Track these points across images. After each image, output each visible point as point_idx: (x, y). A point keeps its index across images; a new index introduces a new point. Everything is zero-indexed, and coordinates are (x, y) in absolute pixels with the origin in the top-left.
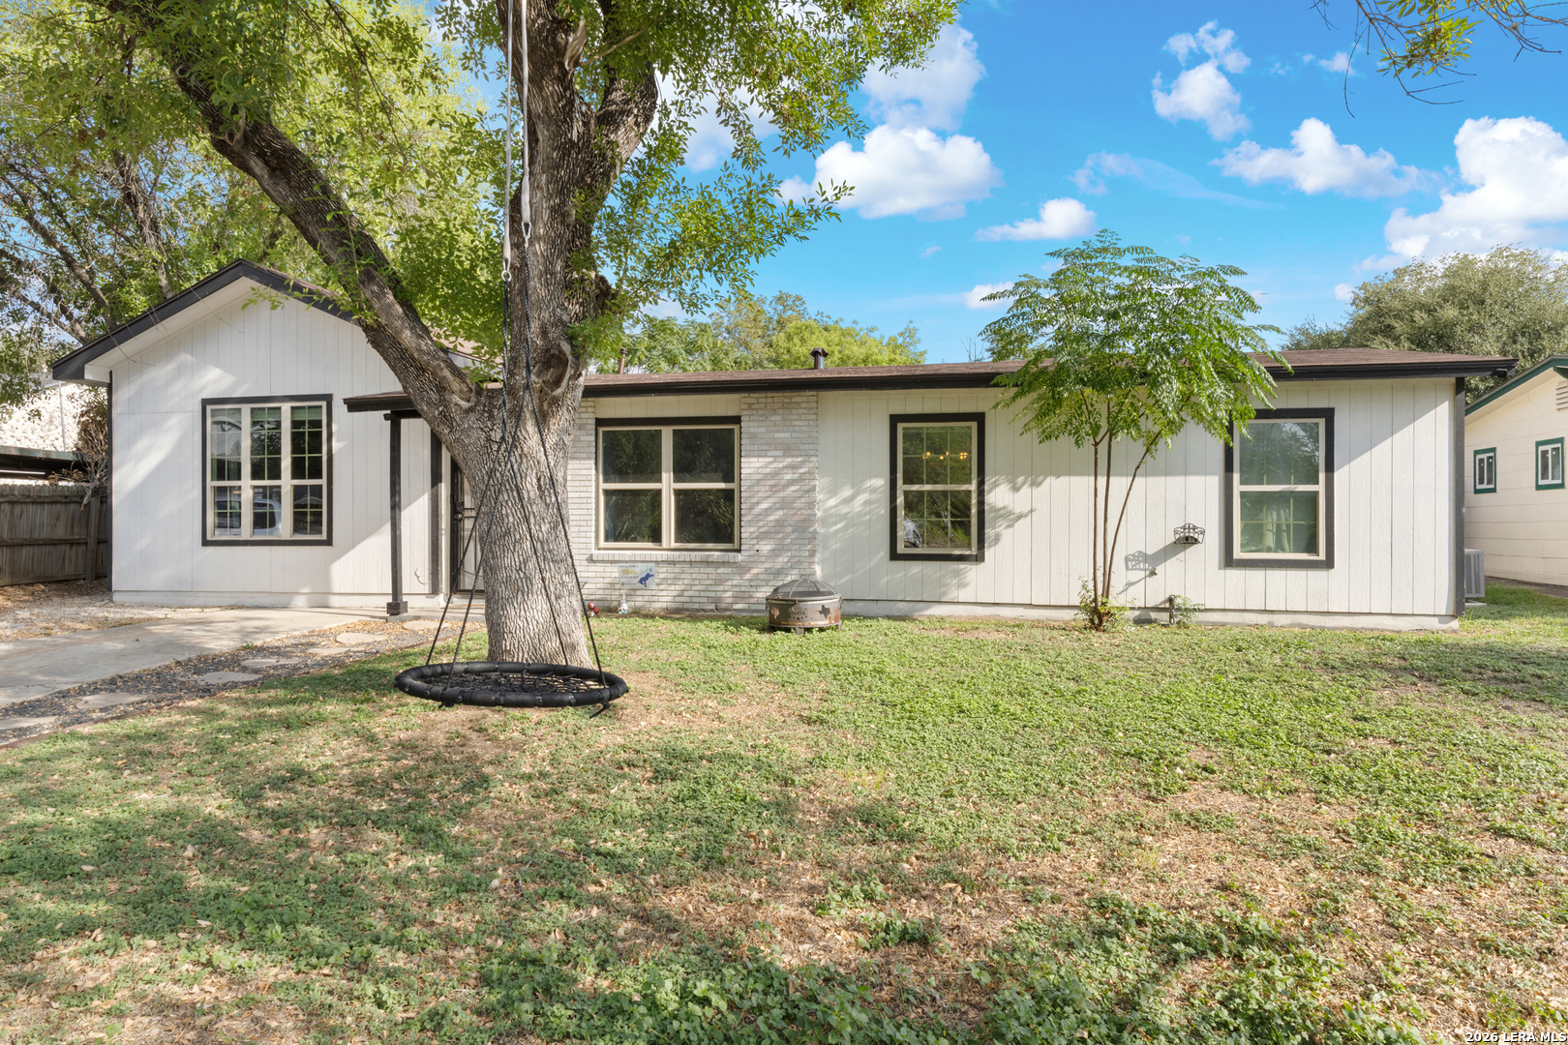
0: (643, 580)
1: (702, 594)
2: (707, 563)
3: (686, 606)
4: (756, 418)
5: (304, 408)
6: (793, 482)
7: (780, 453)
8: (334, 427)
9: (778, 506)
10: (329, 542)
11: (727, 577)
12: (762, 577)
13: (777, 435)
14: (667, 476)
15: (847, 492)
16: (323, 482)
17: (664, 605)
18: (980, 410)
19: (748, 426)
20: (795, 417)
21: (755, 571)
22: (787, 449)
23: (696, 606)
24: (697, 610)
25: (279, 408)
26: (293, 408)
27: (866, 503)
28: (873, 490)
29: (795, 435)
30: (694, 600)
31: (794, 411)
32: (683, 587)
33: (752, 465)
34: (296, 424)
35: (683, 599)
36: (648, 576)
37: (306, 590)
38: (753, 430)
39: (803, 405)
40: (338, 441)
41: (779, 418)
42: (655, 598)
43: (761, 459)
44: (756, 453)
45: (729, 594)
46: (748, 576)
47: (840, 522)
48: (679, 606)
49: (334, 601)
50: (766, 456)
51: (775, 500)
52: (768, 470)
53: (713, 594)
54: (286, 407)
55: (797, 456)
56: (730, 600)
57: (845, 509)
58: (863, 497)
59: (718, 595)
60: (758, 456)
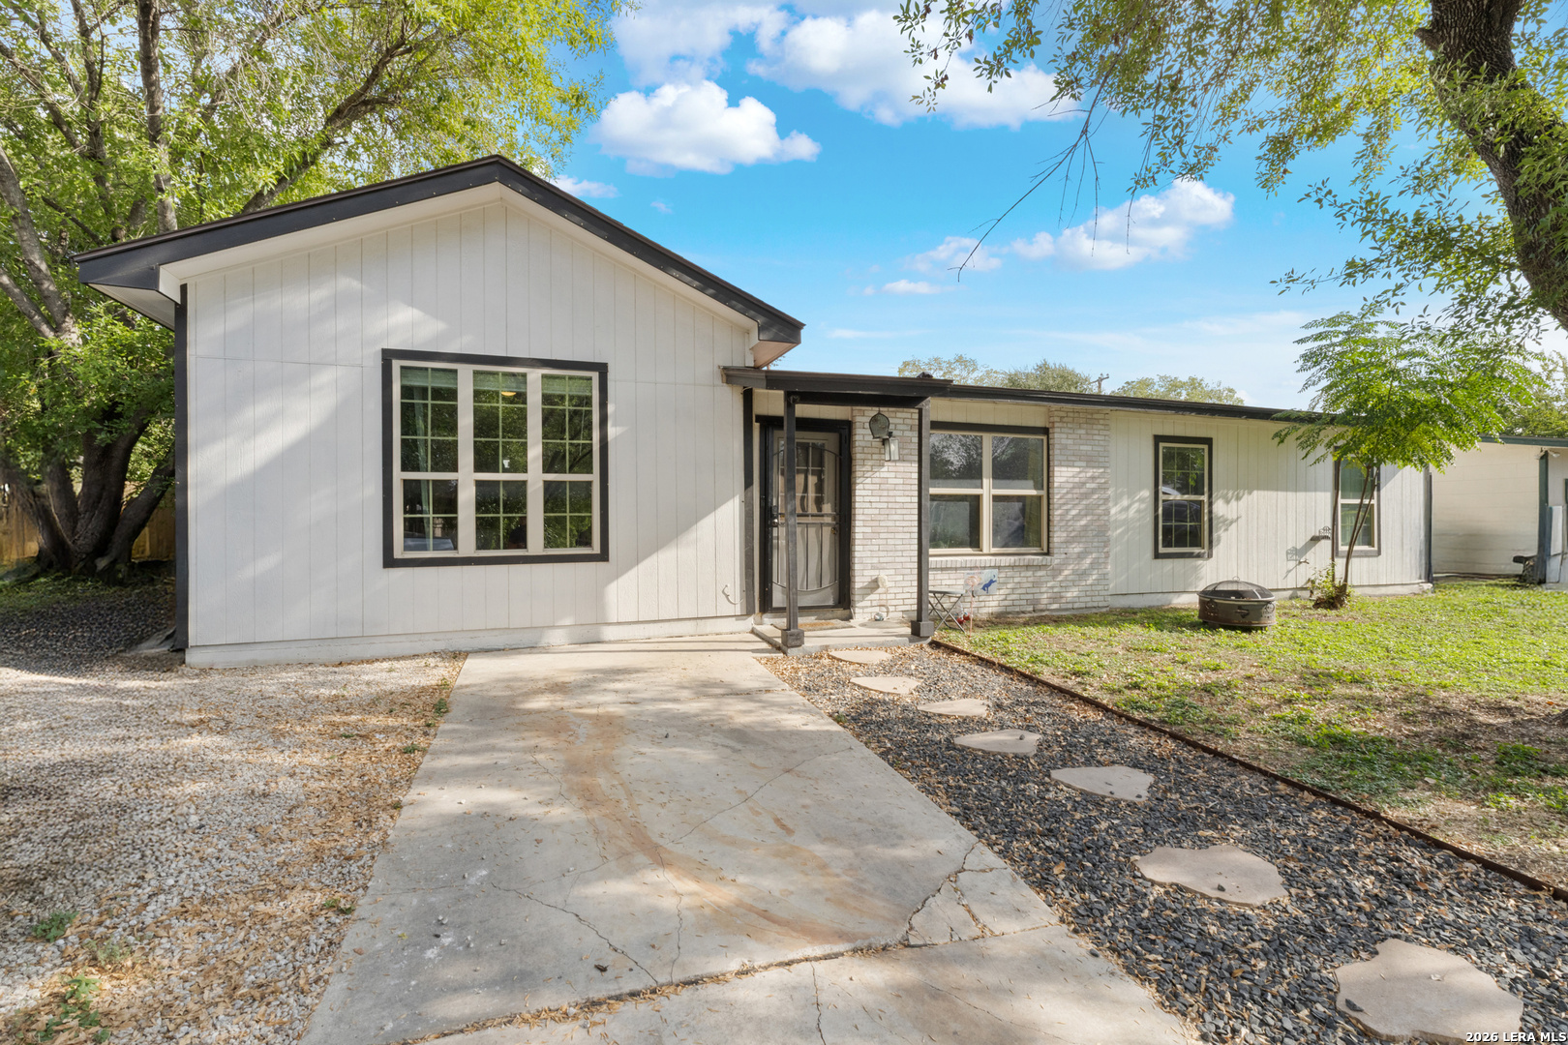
0: (986, 587)
1: (1023, 597)
2: (1028, 567)
3: (1009, 609)
4: (1066, 430)
5: (562, 378)
6: (1093, 491)
7: (1084, 464)
8: (611, 408)
9: (1083, 513)
10: (604, 556)
11: (1043, 579)
12: (1070, 578)
13: (1082, 448)
14: (987, 482)
15: (1125, 503)
16: (594, 477)
17: (990, 610)
18: (1209, 436)
19: (1059, 438)
20: (1096, 432)
21: (1066, 572)
22: (1090, 461)
23: (1017, 609)
24: (1018, 613)
25: (524, 375)
26: (544, 376)
27: (1139, 511)
28: (1141, 500)
29: (1096, 448)
30: (1016, 603)
31: (1095, 427)
32: (1008, 591)
33: (1063, 474)
34: (547, 399)
35: (1006, 603)
36: (992, 582)
37: (568, 621)
38: (1064, 441)
39: (1101, 422)
40: (615, 425)
41: (1083, 432)
42: (983, 604)
43: (1070, 469)
44: (1066, 463)
45: (1045, 596)
46: (1060, 578)
47: (1120, 527)
48: (1002, 609)
49: (609, 633)
50: (1074, 466)
51: (1081, 507)
52: (1077, 480)
53: (1030, 597)
54: (535, 376)
55: (1099, 467)
56: (1045, 601)
57: (1123, 516)
58: (1136, 506)
59: (1036, 596)
60: (1067, 466)
